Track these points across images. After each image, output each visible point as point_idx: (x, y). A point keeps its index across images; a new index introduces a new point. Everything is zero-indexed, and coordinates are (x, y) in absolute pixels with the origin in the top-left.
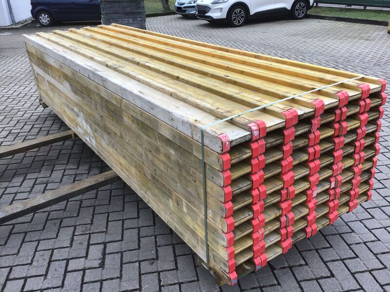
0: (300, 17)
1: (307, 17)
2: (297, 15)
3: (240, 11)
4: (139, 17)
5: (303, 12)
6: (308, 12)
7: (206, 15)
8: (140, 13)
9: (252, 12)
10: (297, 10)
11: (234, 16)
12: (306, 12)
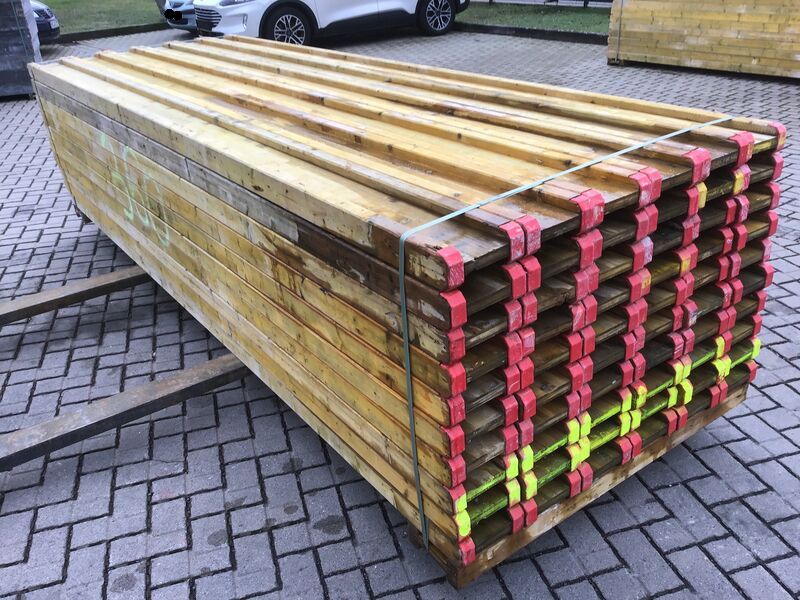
0: (440, 28)
1: (457, 28)
2: (431, 24)
3: (293, 21)
4: (16, 45)
5: (445, 19)
6: (459, 18)
7: (214, 30)
8: (16, 34)
9: (323, 22)
10: (431, 14)
11: (280, 33)
12: (453, 17)
